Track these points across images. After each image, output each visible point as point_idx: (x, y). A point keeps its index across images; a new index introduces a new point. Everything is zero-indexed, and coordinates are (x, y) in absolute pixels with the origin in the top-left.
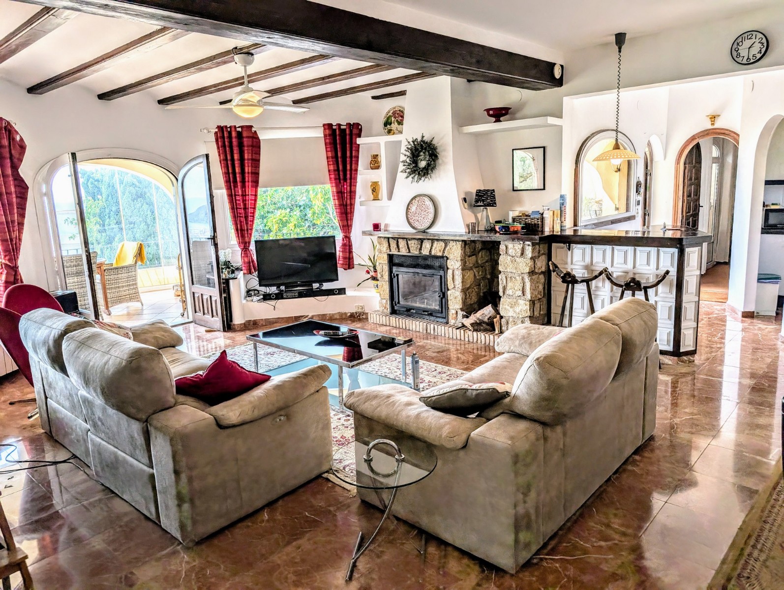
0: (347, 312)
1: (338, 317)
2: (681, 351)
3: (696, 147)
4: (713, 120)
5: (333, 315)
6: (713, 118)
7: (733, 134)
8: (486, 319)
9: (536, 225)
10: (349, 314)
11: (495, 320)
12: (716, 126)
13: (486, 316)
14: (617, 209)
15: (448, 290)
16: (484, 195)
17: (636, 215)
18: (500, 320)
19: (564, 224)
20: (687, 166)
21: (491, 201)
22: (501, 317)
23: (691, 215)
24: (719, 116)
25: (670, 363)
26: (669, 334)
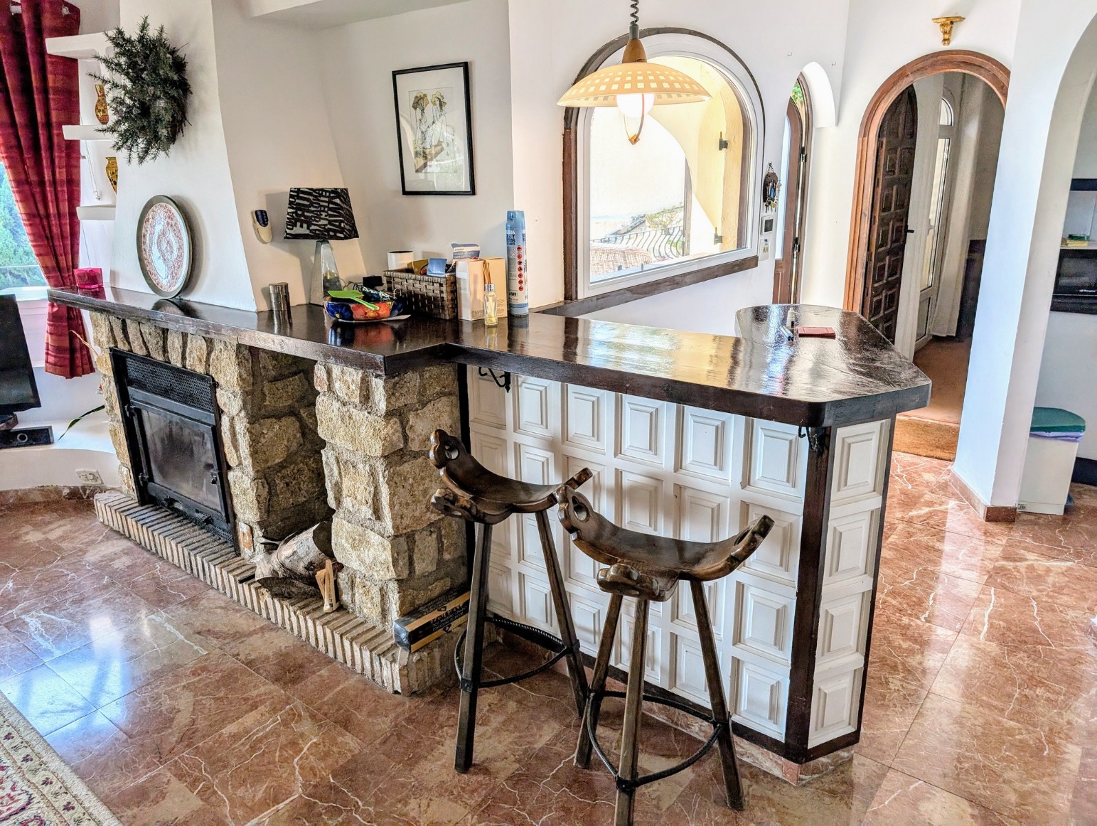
0: (60, 484)
1: (39, 498)
2: (810, 746)
3: (906, 96)
4: (947, 29)
5: (27, 493)
6: (949, 24)
7: (989, 66)
8: (301, 568)
9: (435, 302)
10: (66, 491)
11: (320, 575)
12: (956, 44)
13: (300, 559)
14: (719, 239)
15: (229, 468)
16: (312, 204)
17: (760, 255)
18: (336, 576)
19: (519, 299)
20: (884, 140)
21: (330, 222)
22: (339, 567)
23: (889, 253)
24: (961, 19)
25: (777, 772)
26: (774, 689)
